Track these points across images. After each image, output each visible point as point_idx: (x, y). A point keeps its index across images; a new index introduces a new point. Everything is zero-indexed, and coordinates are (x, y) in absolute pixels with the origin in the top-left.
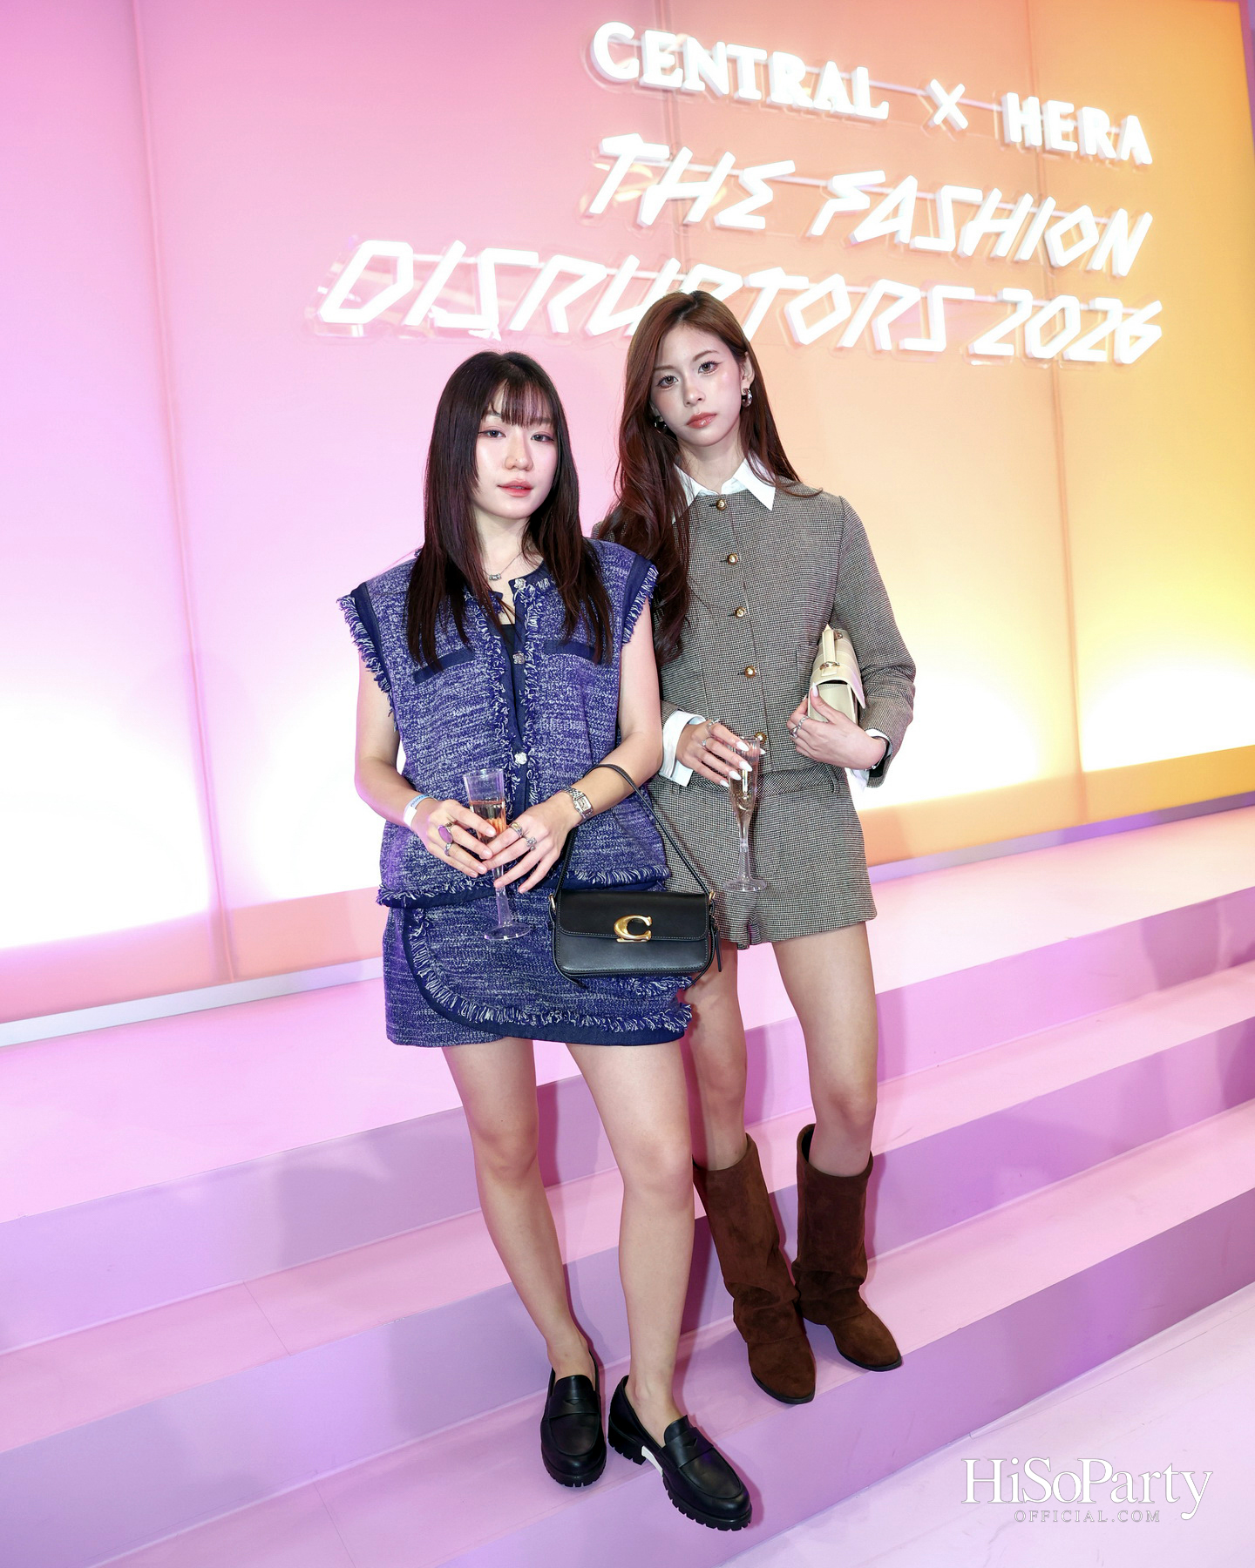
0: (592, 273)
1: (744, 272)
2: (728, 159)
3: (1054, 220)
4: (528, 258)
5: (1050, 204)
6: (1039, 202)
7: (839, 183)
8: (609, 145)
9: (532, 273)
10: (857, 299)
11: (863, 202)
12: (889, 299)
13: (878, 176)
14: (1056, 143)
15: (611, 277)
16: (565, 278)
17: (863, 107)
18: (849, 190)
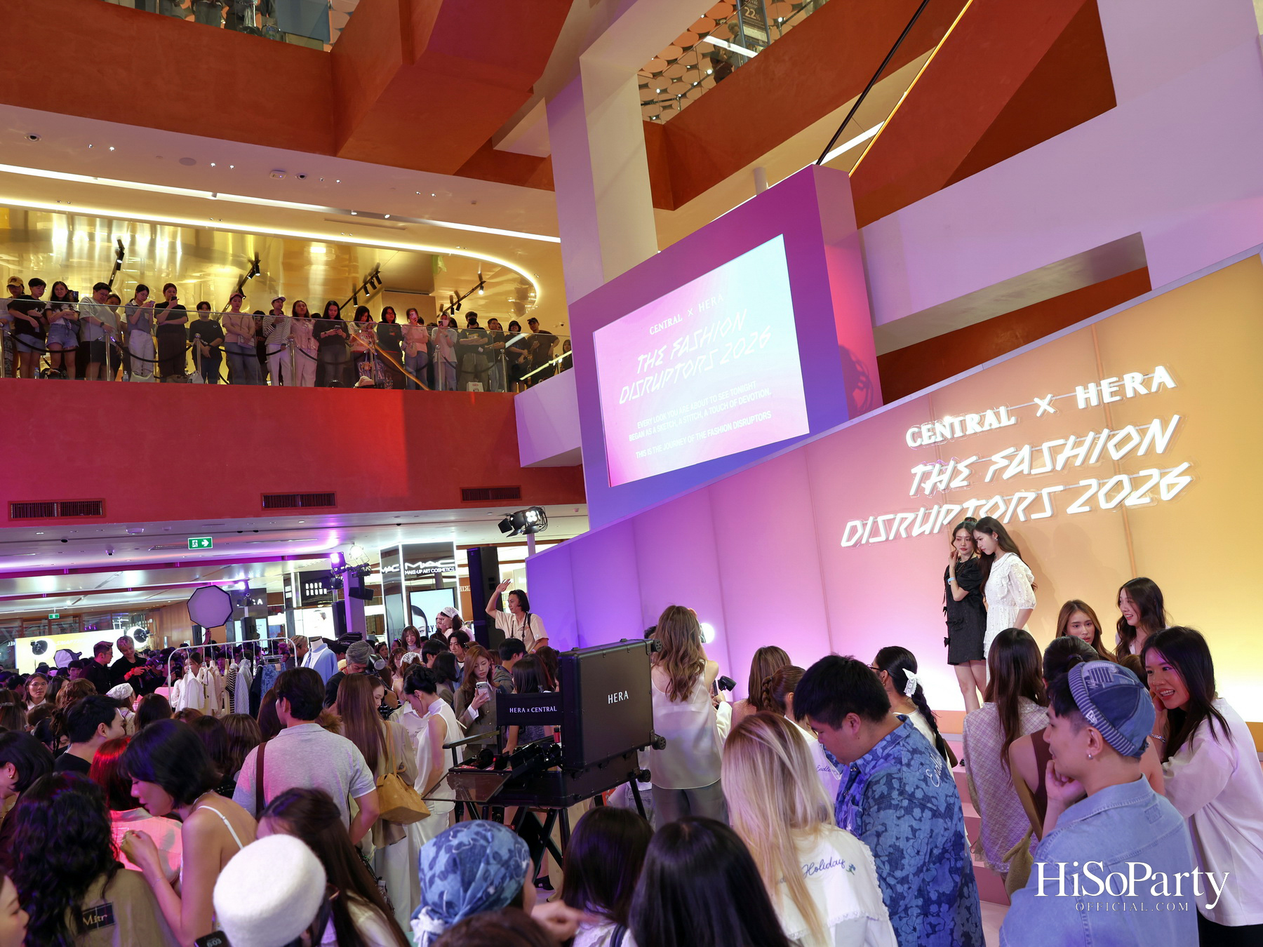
0: (910, 516)
1: (960, 503)
2: (952, 463)
3: (1109, 437)
4: (891, 516)
5: (1106, 432)
6: (1098, 432)
7: (995, 458)
8: (913, 471)
9: (894, 519)
10: (1007, 503)
11: (1006, 462)
12: (1021, 500)
13: (1011, 450)
14: (1107, 399)
15: (917, 515)
16: (903, 520)
17: (1005, 422)
18: (998, 460)
